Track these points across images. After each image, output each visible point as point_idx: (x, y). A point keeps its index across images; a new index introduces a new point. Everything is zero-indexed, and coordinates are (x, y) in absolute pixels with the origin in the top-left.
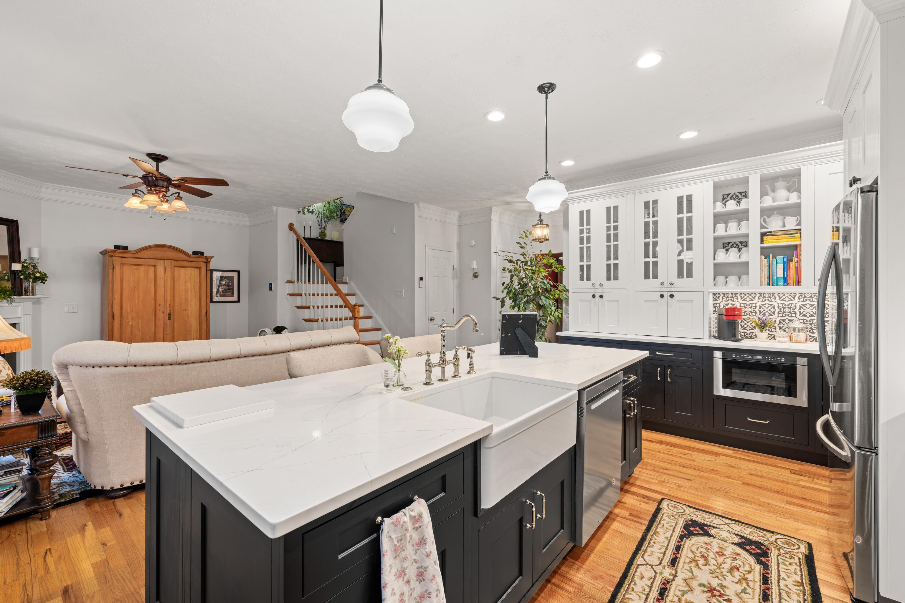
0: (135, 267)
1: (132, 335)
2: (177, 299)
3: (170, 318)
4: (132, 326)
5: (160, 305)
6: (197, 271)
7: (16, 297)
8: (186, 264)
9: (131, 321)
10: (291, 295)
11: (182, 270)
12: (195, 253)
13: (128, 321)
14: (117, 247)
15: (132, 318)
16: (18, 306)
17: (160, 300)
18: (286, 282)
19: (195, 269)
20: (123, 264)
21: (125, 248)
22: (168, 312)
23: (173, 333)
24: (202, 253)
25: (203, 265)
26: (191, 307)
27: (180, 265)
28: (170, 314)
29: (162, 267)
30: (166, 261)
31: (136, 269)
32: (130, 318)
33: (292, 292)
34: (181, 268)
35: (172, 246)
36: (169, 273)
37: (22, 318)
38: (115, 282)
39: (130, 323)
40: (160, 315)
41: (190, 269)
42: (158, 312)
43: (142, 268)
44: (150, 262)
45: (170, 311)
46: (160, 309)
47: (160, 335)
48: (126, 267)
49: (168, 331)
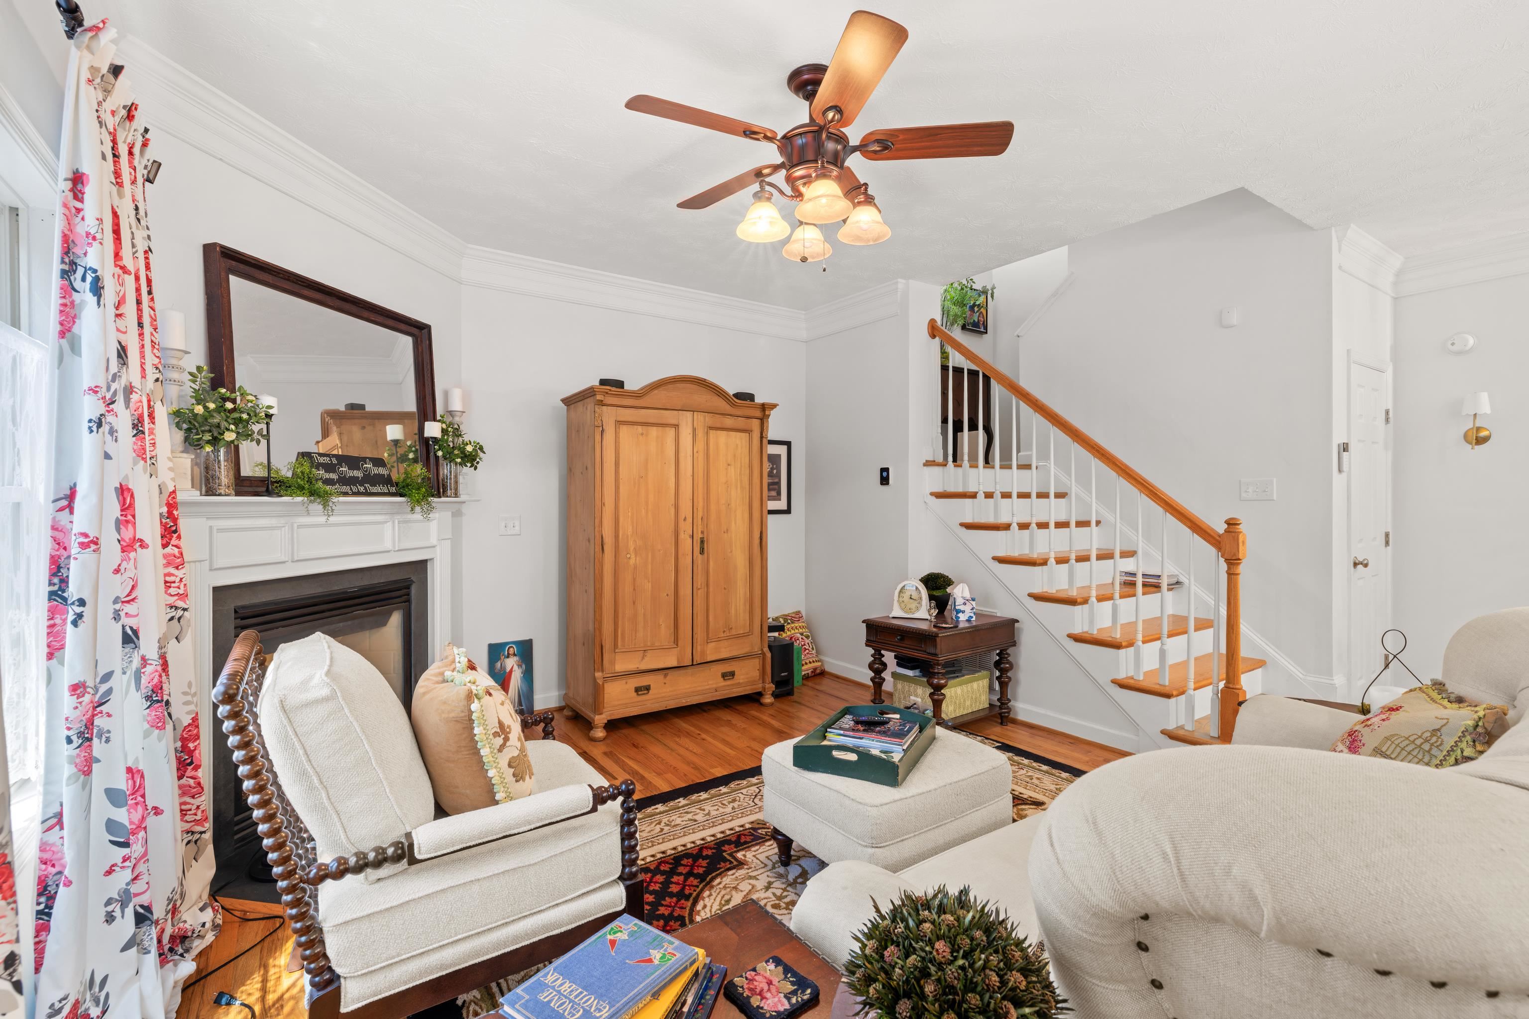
0: (640, 429)
1: (634, 589)
2: (713, 507)
3: (702, 552)
4: (635, 567)
5: (685, 519)
6: (744, 436)
8: (729, 422)
9: (633, 556)
10: (939, 495)
11: (723, 437)
12: (740, 396)
13: (628, 556)
14: (604, 383)
15: (635, 548)
16: (431, 520)
17: (686, 509)
18: (925, 465)
19: (742, 434)
20: (619, 423)
21: (620, 384)
22: (700, 536)
23: (707, 585)
24: (750, 397)
25: (756, 424)
26: (735, 523)
27: (718, 425)
28: (702, 542)
29: (690, 430)
30: (695, 413)
31: (642, 434)
32: (632, 549)
33: (939, 489)
34: (719, 432)
35: (704, 380)
36: (701, 445)
37: (438, 549)
38: (605, 465)
39: (632, 562)
40: (686, 543)
41: (734, 434)
42: (682, 536)
43: (654, 431)
44: (669, 416)
45: (702, 532)
46: (686, 528)
47: (685, 591)
48: (624, 430)
49: (700, 580)
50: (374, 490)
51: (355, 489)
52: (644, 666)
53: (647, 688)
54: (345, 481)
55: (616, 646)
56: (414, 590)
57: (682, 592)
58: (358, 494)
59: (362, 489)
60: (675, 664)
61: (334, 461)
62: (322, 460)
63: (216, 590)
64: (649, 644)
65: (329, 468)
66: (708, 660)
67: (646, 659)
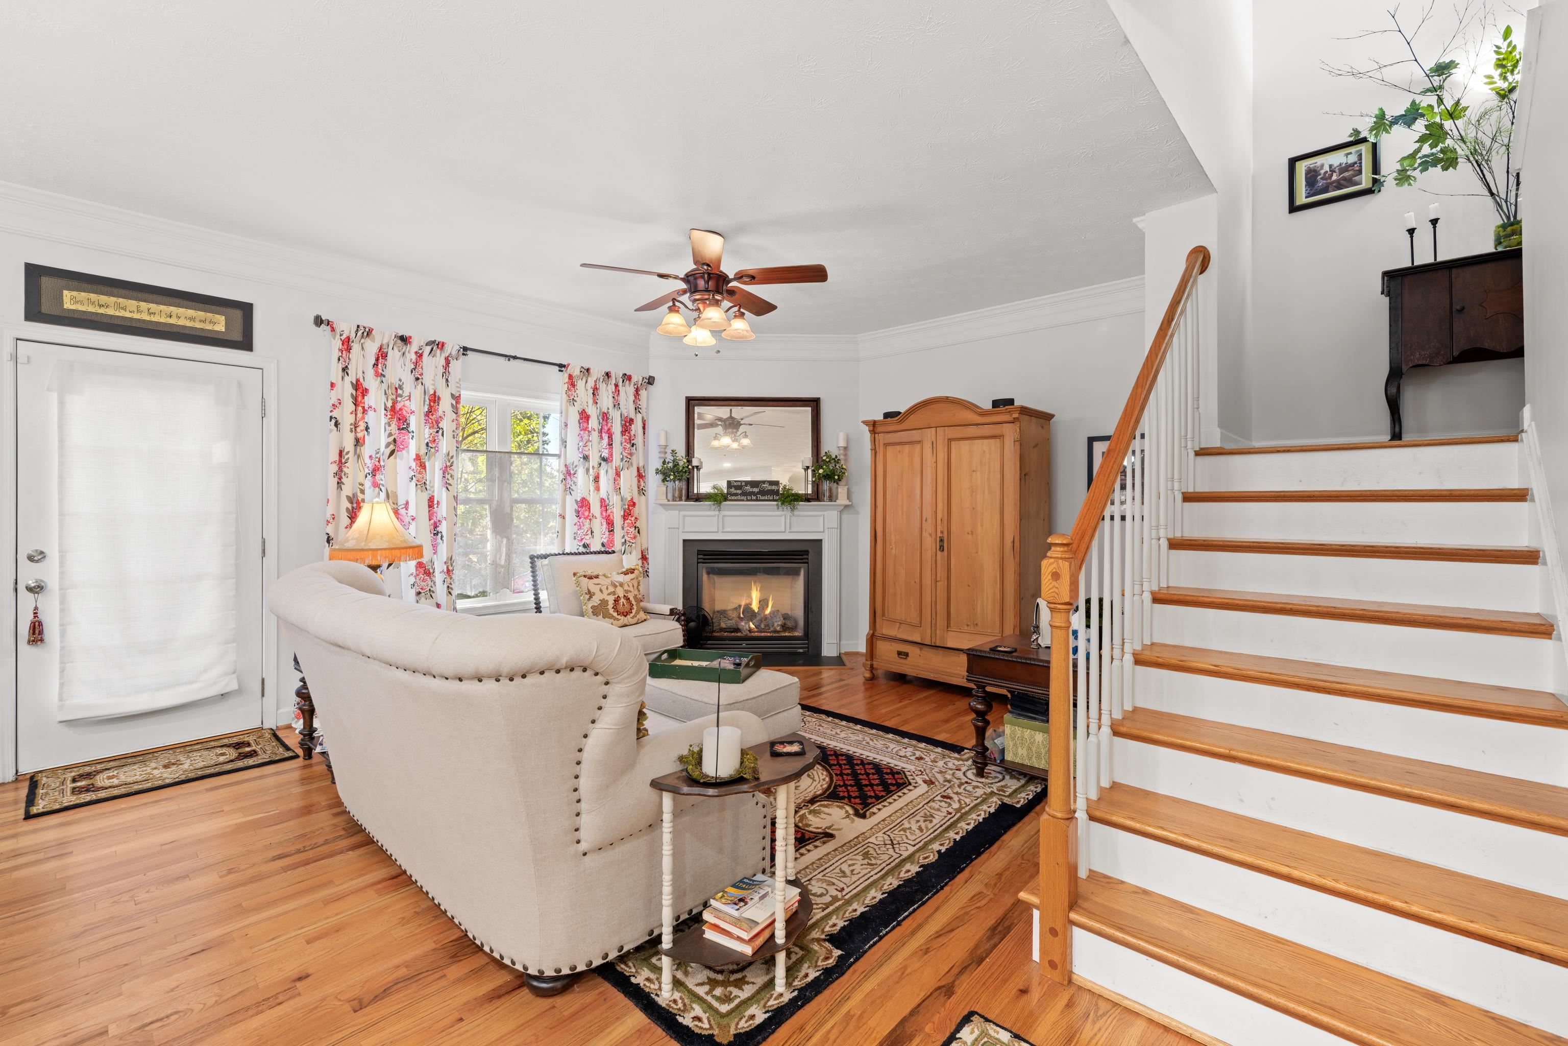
0: (898, 448)
1: (895, 574)
2: (955, 510)
3: (942, 548)
4: (896, 556)
5: (926, 520)
6: (995, 442)
7: (801, 503)
8: (972, 431)
9: (894, 548)
11: (965, 445)
12: (996, 404)
13: (891, 547)
14: (887, 415)
15: (896, 540)
16: (819, 516)
17: (927, 511)
19: (992, 441)
20: (886, 445)
21: (896, 414)
22: (939, 534)
23: (948, 579)
24: (1011, 402)
25: (1007, 428)
26: (982, 526)
27: (962, 436)
28: (942, 540)
29: (930, 444)
30: (938, 429)
31: (902, 451)
32: (894, 541)
34: (962, 442)
35: (953, 398)
36: (942, 455)
37: (826, 533)
38: (877, 477)
39: (893, 551)
40: (928, 541)
41: (980, 441)
42: (924, 534)
43: (907, 448)
44: (915, 435)
45: (942, 532)
46: (928, 527)
47: (928, 580)
48: (889, 449)
49: (941, 574)
50: (763, 498)
51: (749, 498)
52: (900, 636)
53: (907, 655)
54: (745, 494)
55: (883, 615)
56: (811, 557)
57: (924, 582)
58: (751, 500)
59: (754, 498)
60: (918, 640)
61: (743, 484)
62: (735, 484)
63: (684, 541)
64: (903, 619)
65: (737, 488)
66: (949, 645)
67: (901, 630)
